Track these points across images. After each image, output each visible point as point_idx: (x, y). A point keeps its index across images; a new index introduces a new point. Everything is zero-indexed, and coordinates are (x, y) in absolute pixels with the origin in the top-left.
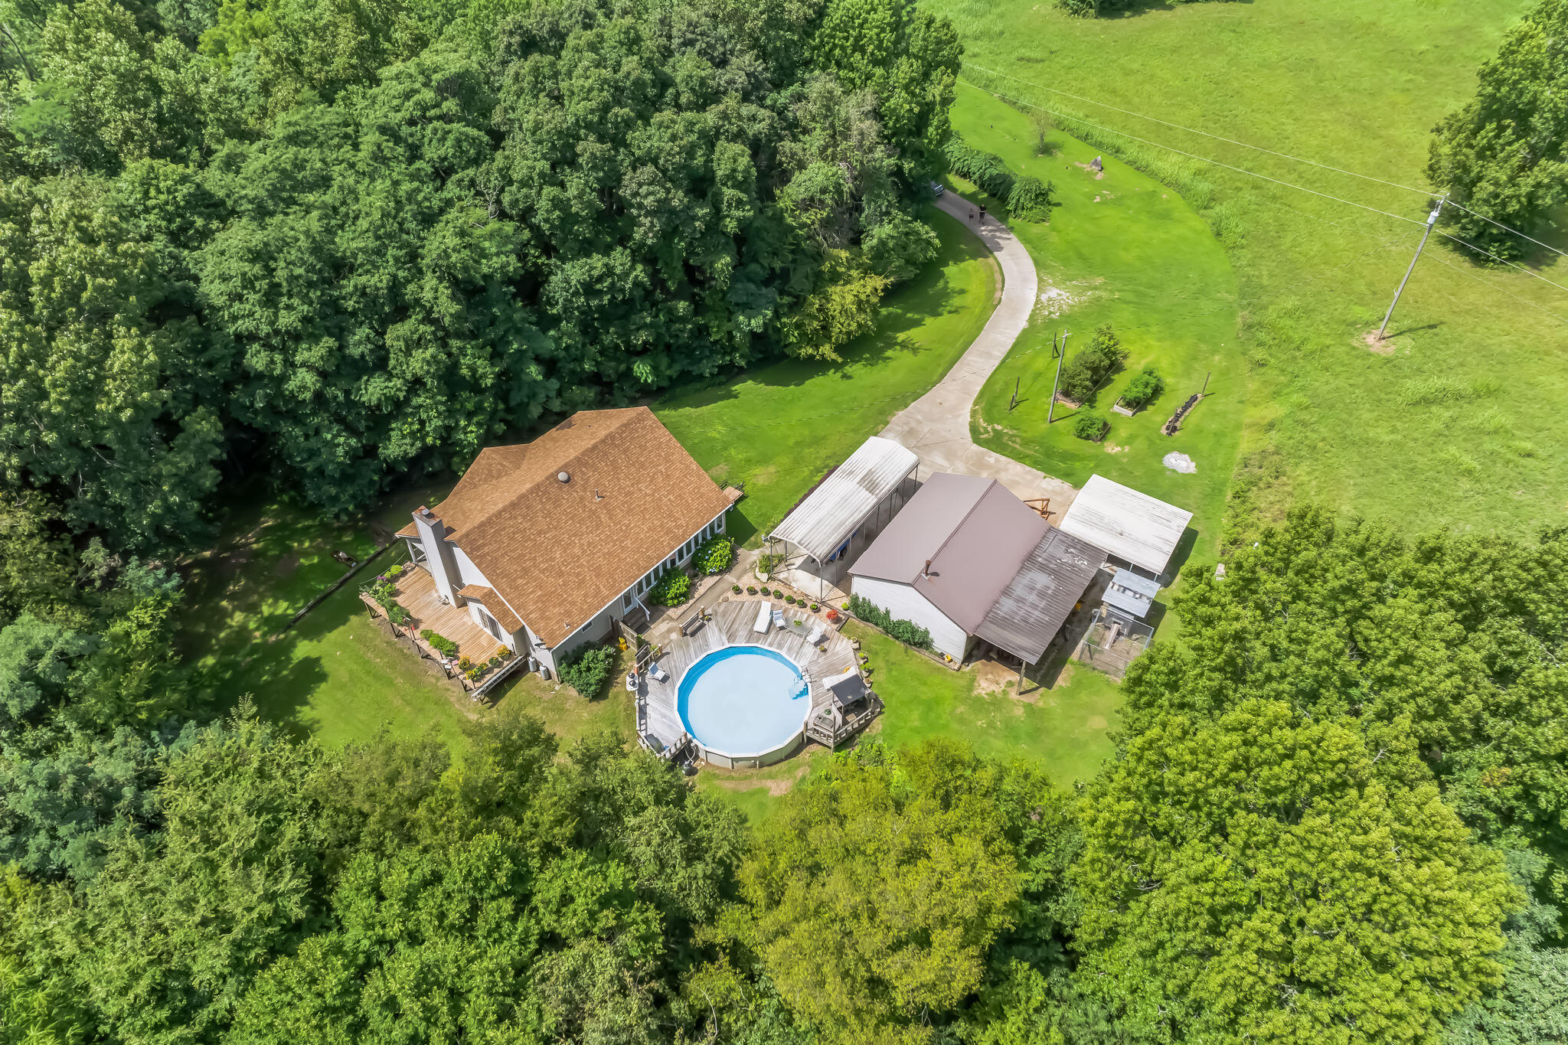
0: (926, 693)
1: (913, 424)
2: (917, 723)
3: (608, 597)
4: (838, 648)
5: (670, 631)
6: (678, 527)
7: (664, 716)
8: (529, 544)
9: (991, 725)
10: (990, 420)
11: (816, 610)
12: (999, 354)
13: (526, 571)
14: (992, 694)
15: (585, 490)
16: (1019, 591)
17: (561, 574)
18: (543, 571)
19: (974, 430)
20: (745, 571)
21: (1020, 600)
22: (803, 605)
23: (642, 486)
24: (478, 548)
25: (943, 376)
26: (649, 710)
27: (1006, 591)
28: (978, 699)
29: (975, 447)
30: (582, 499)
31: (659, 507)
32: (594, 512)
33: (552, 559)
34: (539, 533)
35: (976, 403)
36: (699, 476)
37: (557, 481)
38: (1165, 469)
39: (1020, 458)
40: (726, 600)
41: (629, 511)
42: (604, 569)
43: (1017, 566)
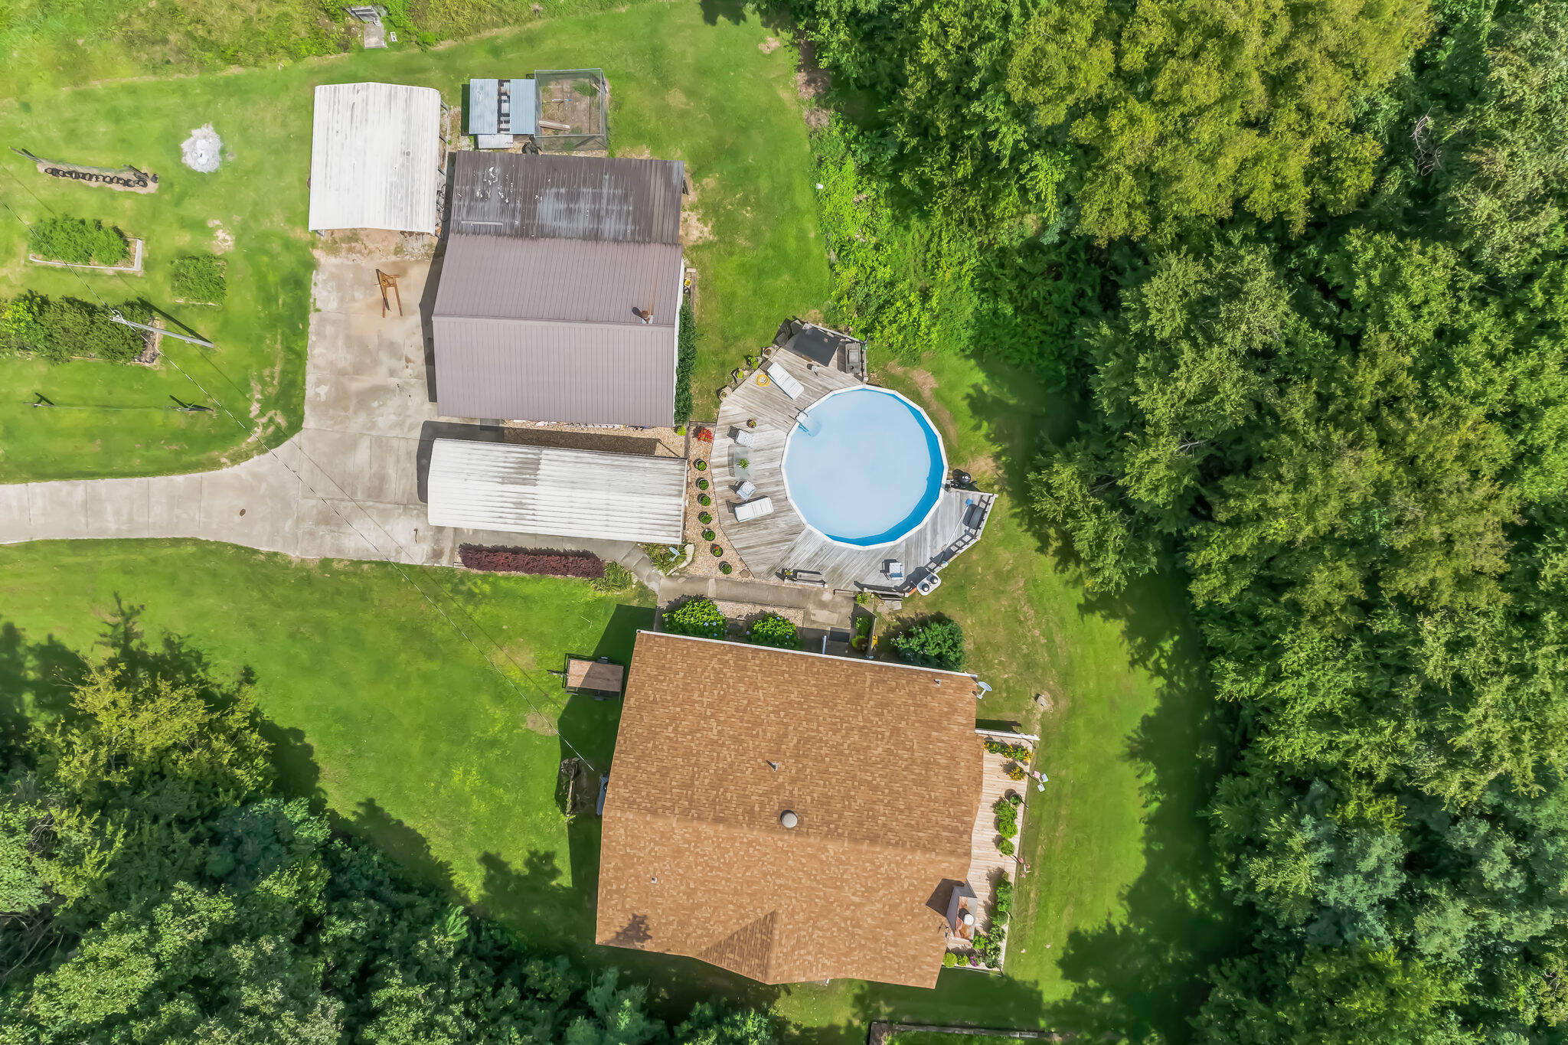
0: (743, 289)
1: (308, 525)
2: (787, 277)
3: (872, 668)
4: (738, 410)
5: (823, 605)
6: (725, 663)
7: (935, 533)
8: (897, 787)
9: (744, 202)
10: (248, 426)
11: (699, 463)
12: (77, 490)
13: (927, 765)
14: (703, 220)
15: (781, 786)
16: (583, 223)
17: (895, 731)
18: (911, 750)
19: (277, 439)
20: (692, 579)
21: (597, 216)
22: (702, 483)
23: (713, 735)
24: (955, 830)
25: (176, 542)
26: (938, 551)
27: (594, 236)
28: (717, 230)
29: (310, 422)
30: (793, 781)
31: (721, 699)
32: (797, 757)
33: (889, 752)
34: (875, 788)
35: (216, 465)
36: (639, 689)
37: (800, 822)
38: (224, 163)
39: (297, 358)
40: (745, 572)
41: (756, 724)
42: (847, 695)
43: (544, 244)
